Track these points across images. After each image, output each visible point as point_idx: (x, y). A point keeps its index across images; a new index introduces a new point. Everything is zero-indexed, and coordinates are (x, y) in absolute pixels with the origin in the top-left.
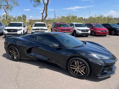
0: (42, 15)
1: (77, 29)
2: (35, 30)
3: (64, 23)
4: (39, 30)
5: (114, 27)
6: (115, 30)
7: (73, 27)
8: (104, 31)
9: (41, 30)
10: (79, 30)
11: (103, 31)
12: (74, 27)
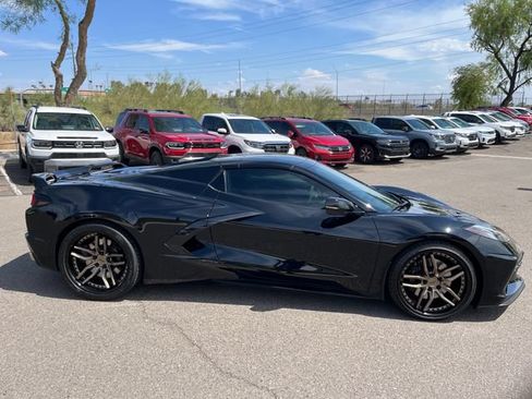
0: (55, 72)
1: (246, 141)
2: (53, 144)
3: (181, 113)
4: (72, 145)
5: (364, 132)
6: (370, 142)
7: (224, 130)
8: (340, 149)
9: (86, 144)
10: (254, 144)
11: (336, 151)
12: (228, 131)
